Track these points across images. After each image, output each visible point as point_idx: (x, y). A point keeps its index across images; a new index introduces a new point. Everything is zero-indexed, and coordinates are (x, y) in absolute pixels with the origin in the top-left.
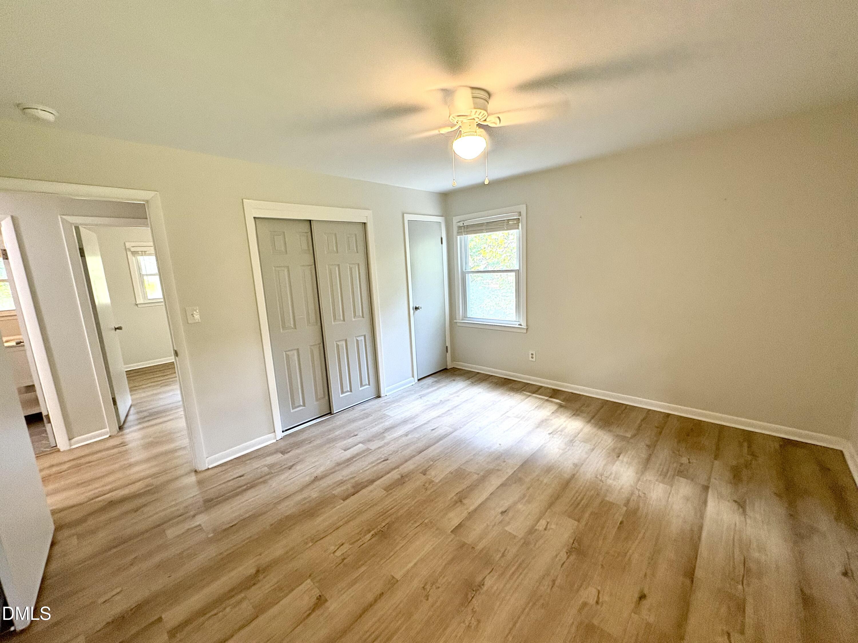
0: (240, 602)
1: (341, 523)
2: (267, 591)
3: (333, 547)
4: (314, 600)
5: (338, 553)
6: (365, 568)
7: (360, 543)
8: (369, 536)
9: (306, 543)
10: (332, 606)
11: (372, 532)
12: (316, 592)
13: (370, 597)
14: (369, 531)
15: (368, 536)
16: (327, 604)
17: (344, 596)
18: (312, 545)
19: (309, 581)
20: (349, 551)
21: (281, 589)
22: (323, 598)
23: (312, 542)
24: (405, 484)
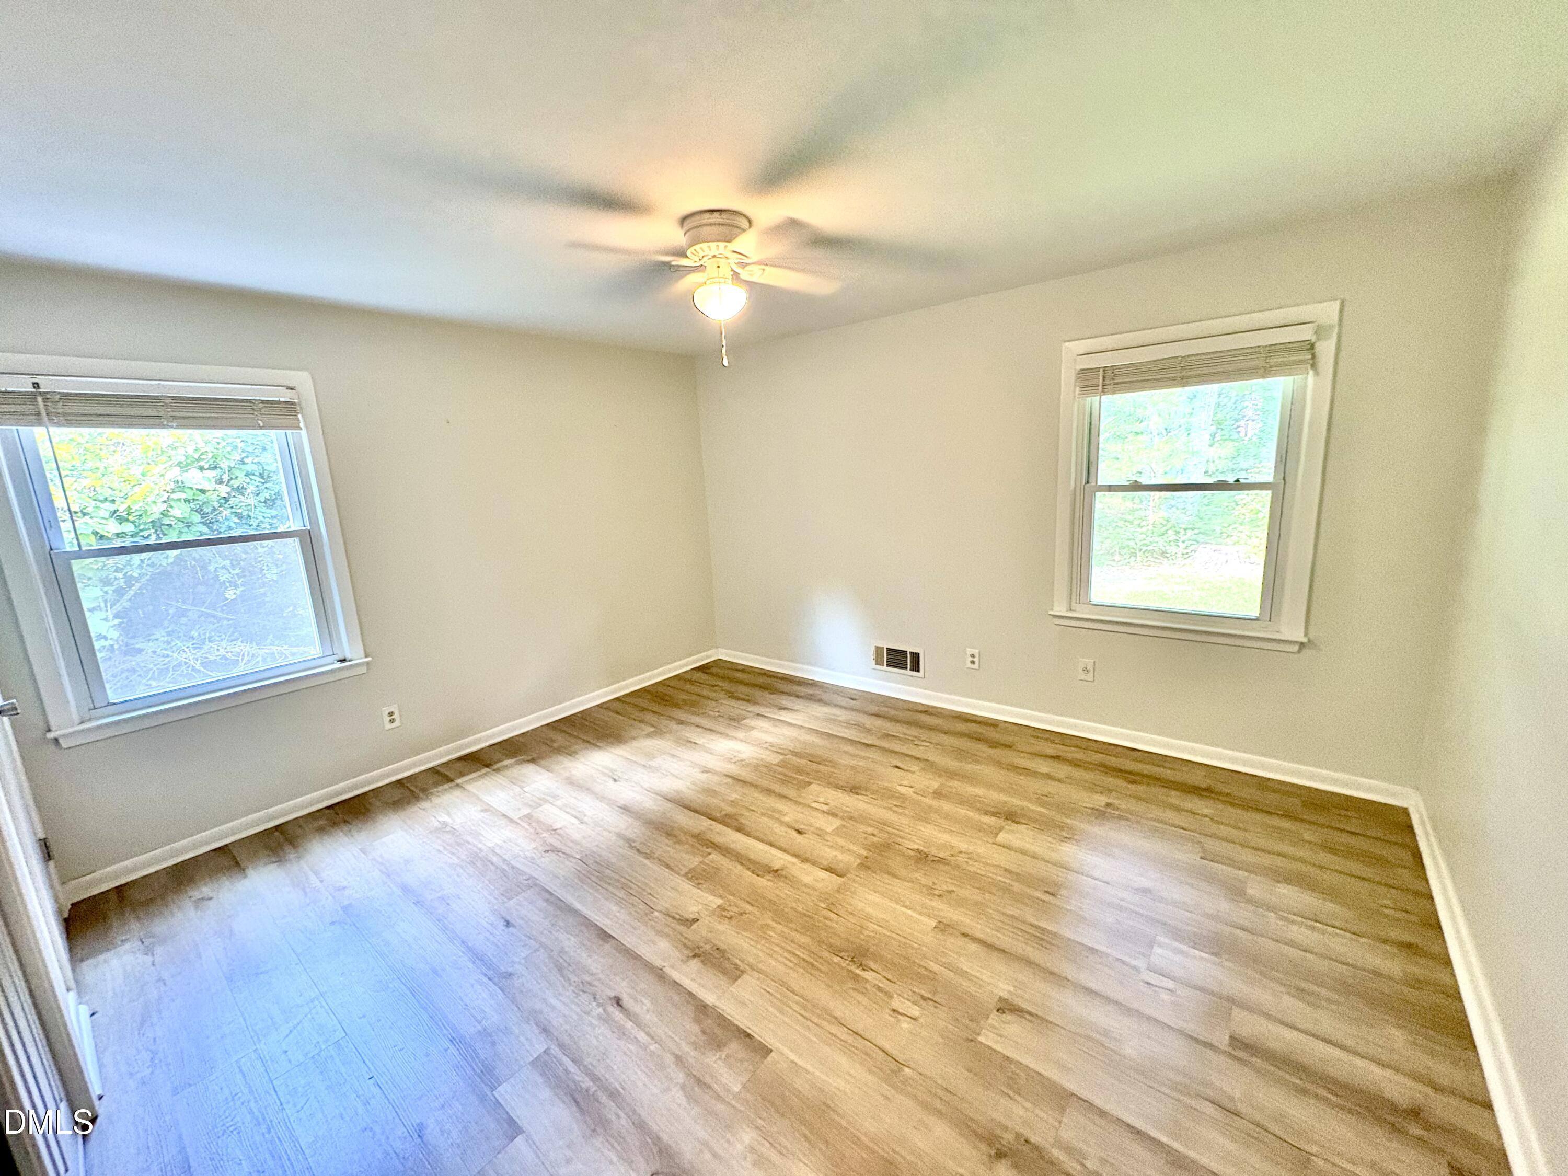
0: (1069, 1149)
1: (842, 1033)
2: (1028, 1105)
3: (905, 1025)
4: (1008, 1017)
5: (915, 1011)
6: (931, 963)
7: (884, 985)
8: (867, 975)
9: (905, 1082)
10: (1004, 989)
11: (858, 971)
12: (994, 1018)
13: (973, 947)
14: (856, 978)
15: (867, 977)
16: (1005, 995)
17: (984, 977)
18: (908, 1067)
19: (981, 1039)
20: (906, 996)
21: (1012, 1080)
22: (1000, 1005)
23: (901, 1070)
24: (722, 946)
